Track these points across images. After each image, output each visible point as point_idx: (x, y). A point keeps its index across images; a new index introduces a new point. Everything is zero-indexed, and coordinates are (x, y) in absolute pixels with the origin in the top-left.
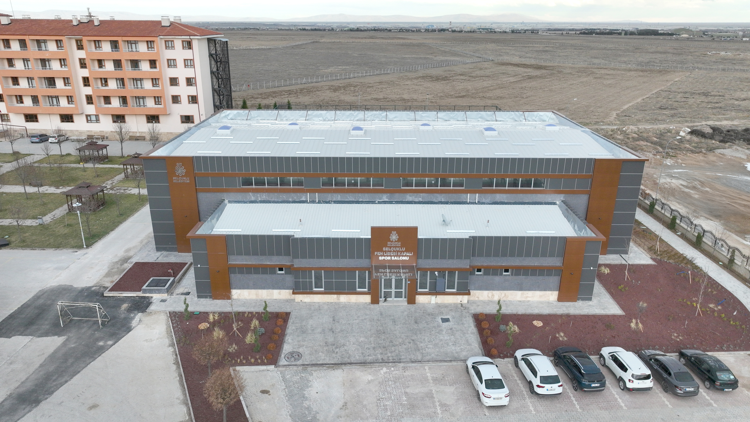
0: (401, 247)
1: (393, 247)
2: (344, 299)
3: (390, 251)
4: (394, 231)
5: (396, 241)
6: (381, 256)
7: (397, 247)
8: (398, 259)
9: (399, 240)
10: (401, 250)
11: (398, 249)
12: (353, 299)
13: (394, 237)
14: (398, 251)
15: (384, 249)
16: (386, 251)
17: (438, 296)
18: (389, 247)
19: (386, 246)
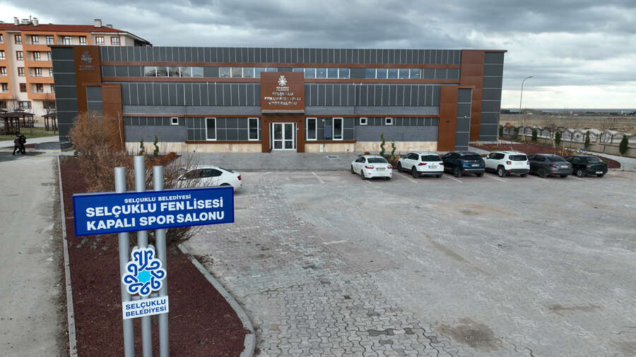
0: (290, 92)
1: (282, 92)
2: (236, 148)
3: (279, 96)
4: (282, 75)
5: (284, 85)
6: (271, 101)
7: (285, 91)
8: (287, 104)
9: (287, 85)
10: (289, 95)
12: (245, 148)
13: (283, 80)
14: (286, 96)
15: (273, 94)
16: (275, 97)
17: (326, 145)
19: (275, 91)
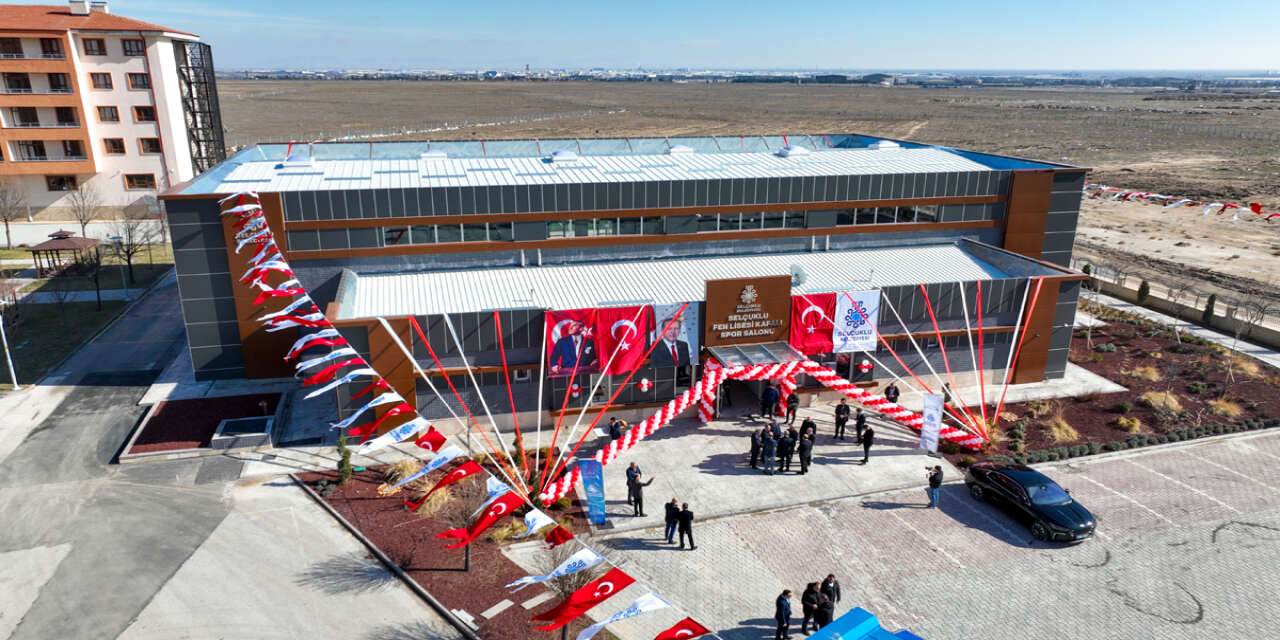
0: (762, 313)
1: (748, 313)
3: (742, 322)
4: (749, 284)
5: (752, 303)
6: (725, 331)
7: (753, 312)
8: (755, 334)
9: (758, 301)
10: (760, 317)
11: (755, 316)
13: (749, 295)
14: (755, 320)
15: (731, 318)
16: (733, 322)
17: (821, 393)
18: (739, 314)
19: (735, 313)
